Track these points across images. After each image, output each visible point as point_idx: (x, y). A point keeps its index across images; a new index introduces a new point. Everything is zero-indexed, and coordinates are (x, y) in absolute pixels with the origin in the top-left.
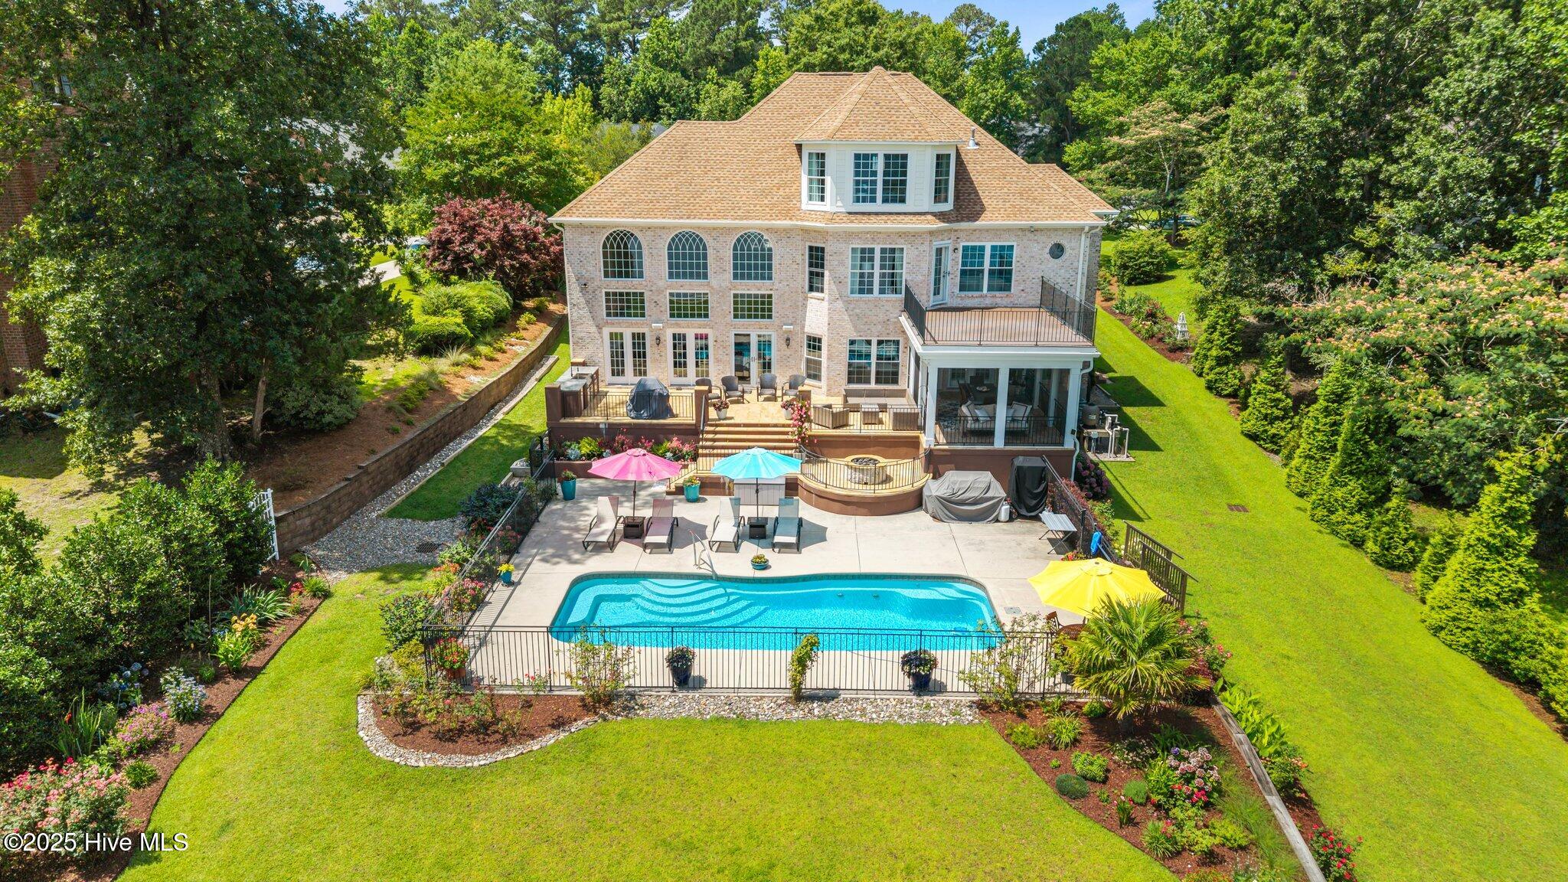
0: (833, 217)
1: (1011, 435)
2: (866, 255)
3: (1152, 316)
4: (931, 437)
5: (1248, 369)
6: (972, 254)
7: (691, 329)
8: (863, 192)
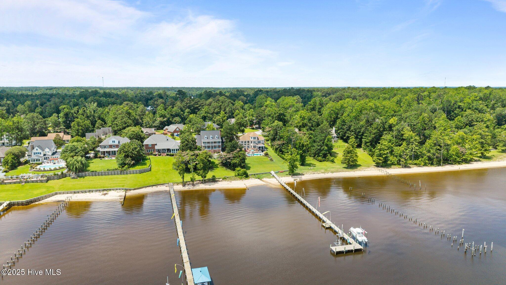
0: (252, 140)
1: (262, 149)
2: (254, 142)
3: (267, 144)
5: (272, 146)
6: (259, 141)
7: (245, 145)
8: (254, 139)
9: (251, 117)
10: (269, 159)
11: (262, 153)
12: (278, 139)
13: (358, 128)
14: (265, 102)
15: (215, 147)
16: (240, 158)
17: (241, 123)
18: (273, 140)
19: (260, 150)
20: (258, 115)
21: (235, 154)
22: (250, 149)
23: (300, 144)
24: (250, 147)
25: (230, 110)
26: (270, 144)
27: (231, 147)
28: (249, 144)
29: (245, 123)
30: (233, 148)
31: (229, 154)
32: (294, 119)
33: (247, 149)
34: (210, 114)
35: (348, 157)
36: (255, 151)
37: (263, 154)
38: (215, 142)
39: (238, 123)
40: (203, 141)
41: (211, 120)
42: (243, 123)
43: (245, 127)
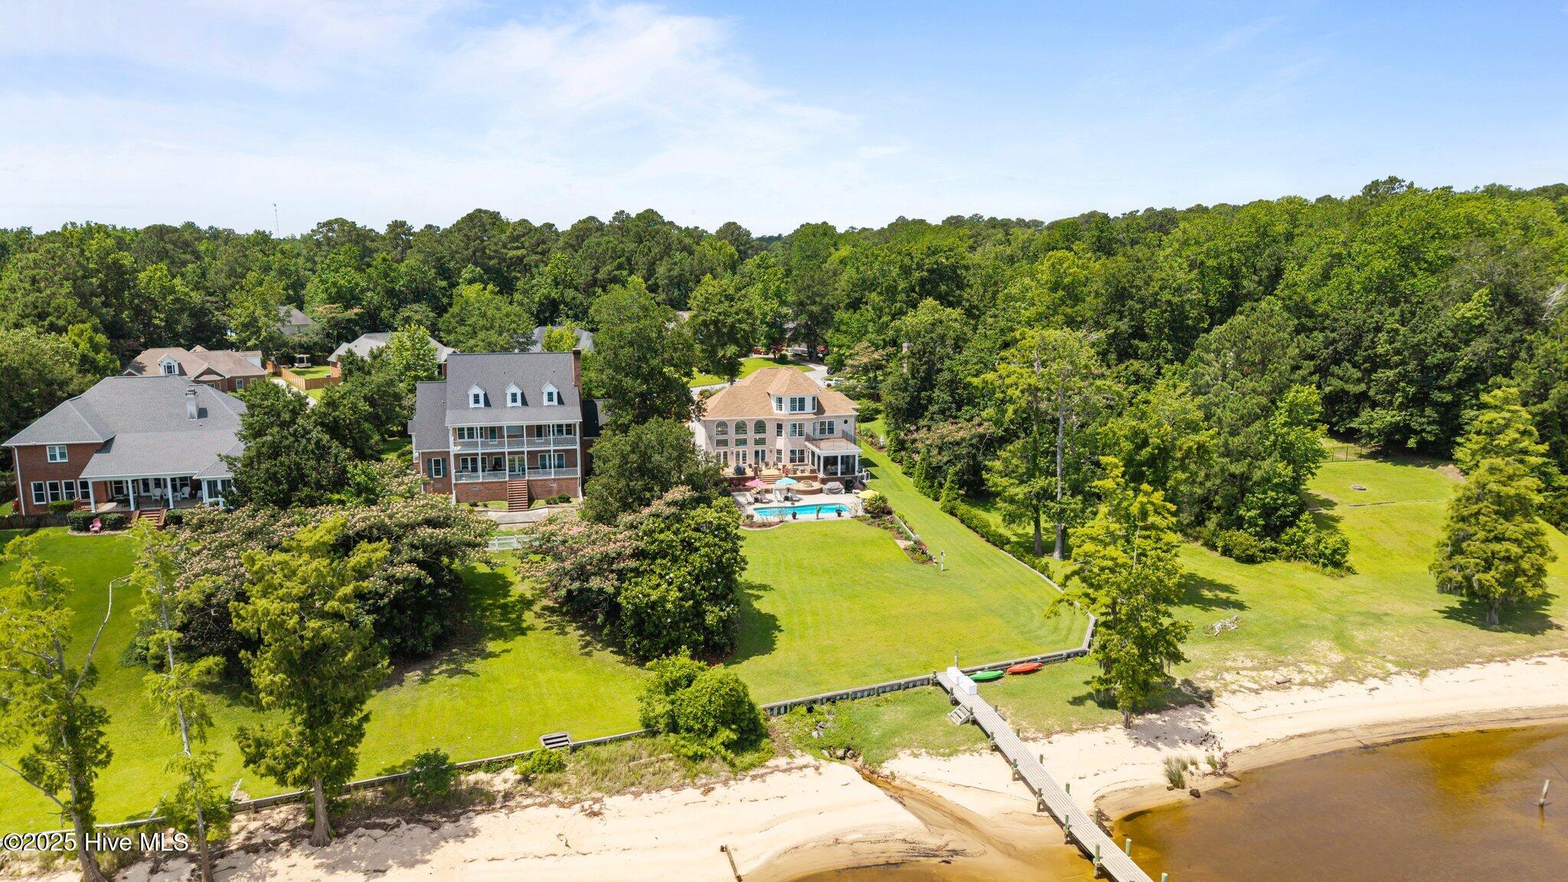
0: (785, 415)
1: (842, 473)
2: (794, 426)
3: (871, 436)
4: (821, 475)
5: (903, 453)
6: (822, 424)
7: (741, 449)
8: (793, 408)
9: (775, 304)
10: (903, 544)
11: (846, 500)
12: (942, 412)
13: (1439, 341)
14: (832, 249)
15: (537, 461)
16: (696, 559)
17: (724, 325)
18: (910, 413)
19: (831, 476)
20: (808, 297)
21: (649, 533)
22: (773, 472)
23: (1139, 448)
24: (771, 458)
25: (675, 273)
26: (883, 439)
27: (621, 475)
28: (761, 442)
29: (744, 326)
30: (638, 485)
31: (605, 529)
32: (1009, 298)
33: (749, 473)
34: (576, 289)
35: (1507, 545)
36: (801, 486)
37: (853, 502)
38: (539, 431)
39: (705, 323)
40: (454, 420)
41: (582, 320)
42: (732, 326)
43: (748, 350)
